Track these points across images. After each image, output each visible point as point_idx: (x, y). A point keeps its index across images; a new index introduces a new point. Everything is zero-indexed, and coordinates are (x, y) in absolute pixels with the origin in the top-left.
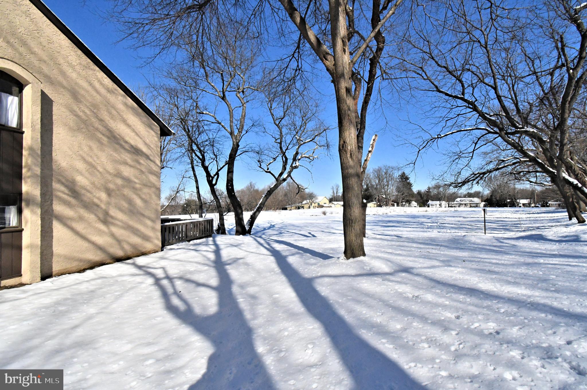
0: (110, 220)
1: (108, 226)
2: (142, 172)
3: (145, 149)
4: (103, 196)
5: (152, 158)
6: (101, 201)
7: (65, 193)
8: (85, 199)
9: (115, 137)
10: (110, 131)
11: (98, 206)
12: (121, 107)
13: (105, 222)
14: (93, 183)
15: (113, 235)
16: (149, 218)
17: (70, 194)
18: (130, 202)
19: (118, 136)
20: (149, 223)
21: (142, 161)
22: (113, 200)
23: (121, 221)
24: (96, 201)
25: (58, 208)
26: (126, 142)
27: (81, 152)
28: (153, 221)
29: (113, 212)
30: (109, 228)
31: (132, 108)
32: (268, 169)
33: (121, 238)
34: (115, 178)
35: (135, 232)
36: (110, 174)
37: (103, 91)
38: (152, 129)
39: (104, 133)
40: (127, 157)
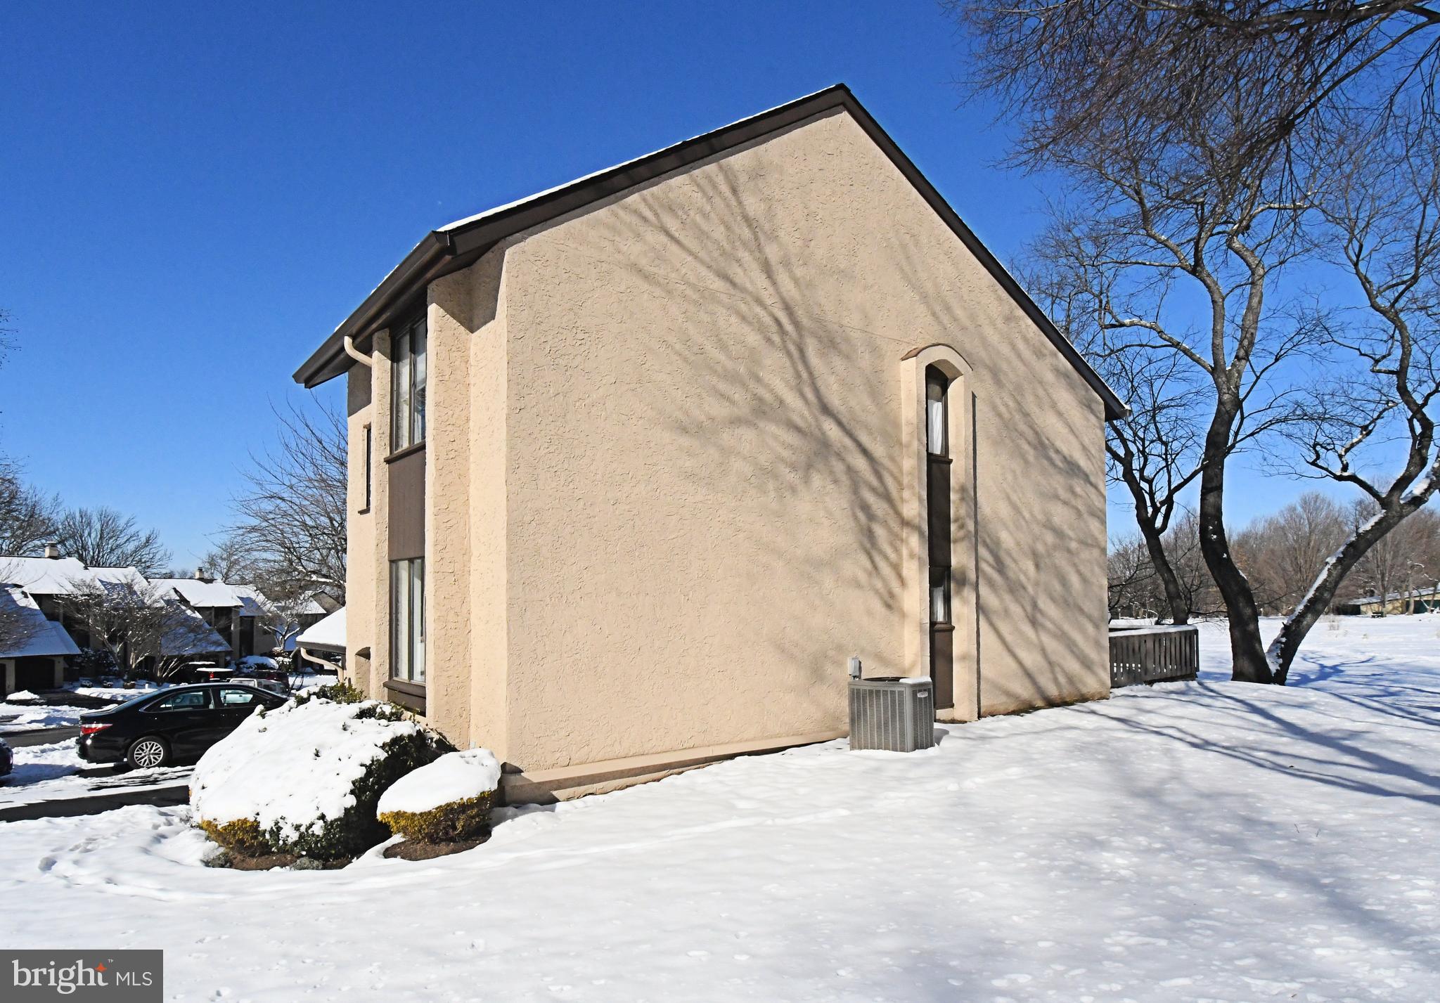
0: (1039, 617)
1: (1037, 631)
2: (1079, 515)
3: (1083, 462)
4: (1030, 568)
5: (1092, 479)
6: (1029, 579)
7: (990, 565)
8: (1011, 574)
9: (1041, 443)
10: (1036, 433)
11: (1024, 589)
12: (1049, 377)
13: (1034, 623)
14: (1018, 544)
15: (1044, 652)
16: (1090, 618)
17: (995, 565)
18: (1064, 581)
19: (1047, 442)
20: (1090, 628)
21: (1078, 490)
22: (1043, 577)
23: (1053, 622)
24: (1022, 578)
26: (1057, 451)
27: (1005, 485)
29: (1042, 603)
30: (1038, 636)
31: (1066, 376)
32: (1345, 468)
33: (1053, 658)
34: (1044, 531)
35: (1073, 649)
36: (1038, 522)
37: (1027, 354)
38: (1092, 411)
39: (1030, 439)
40: (1058, 483)
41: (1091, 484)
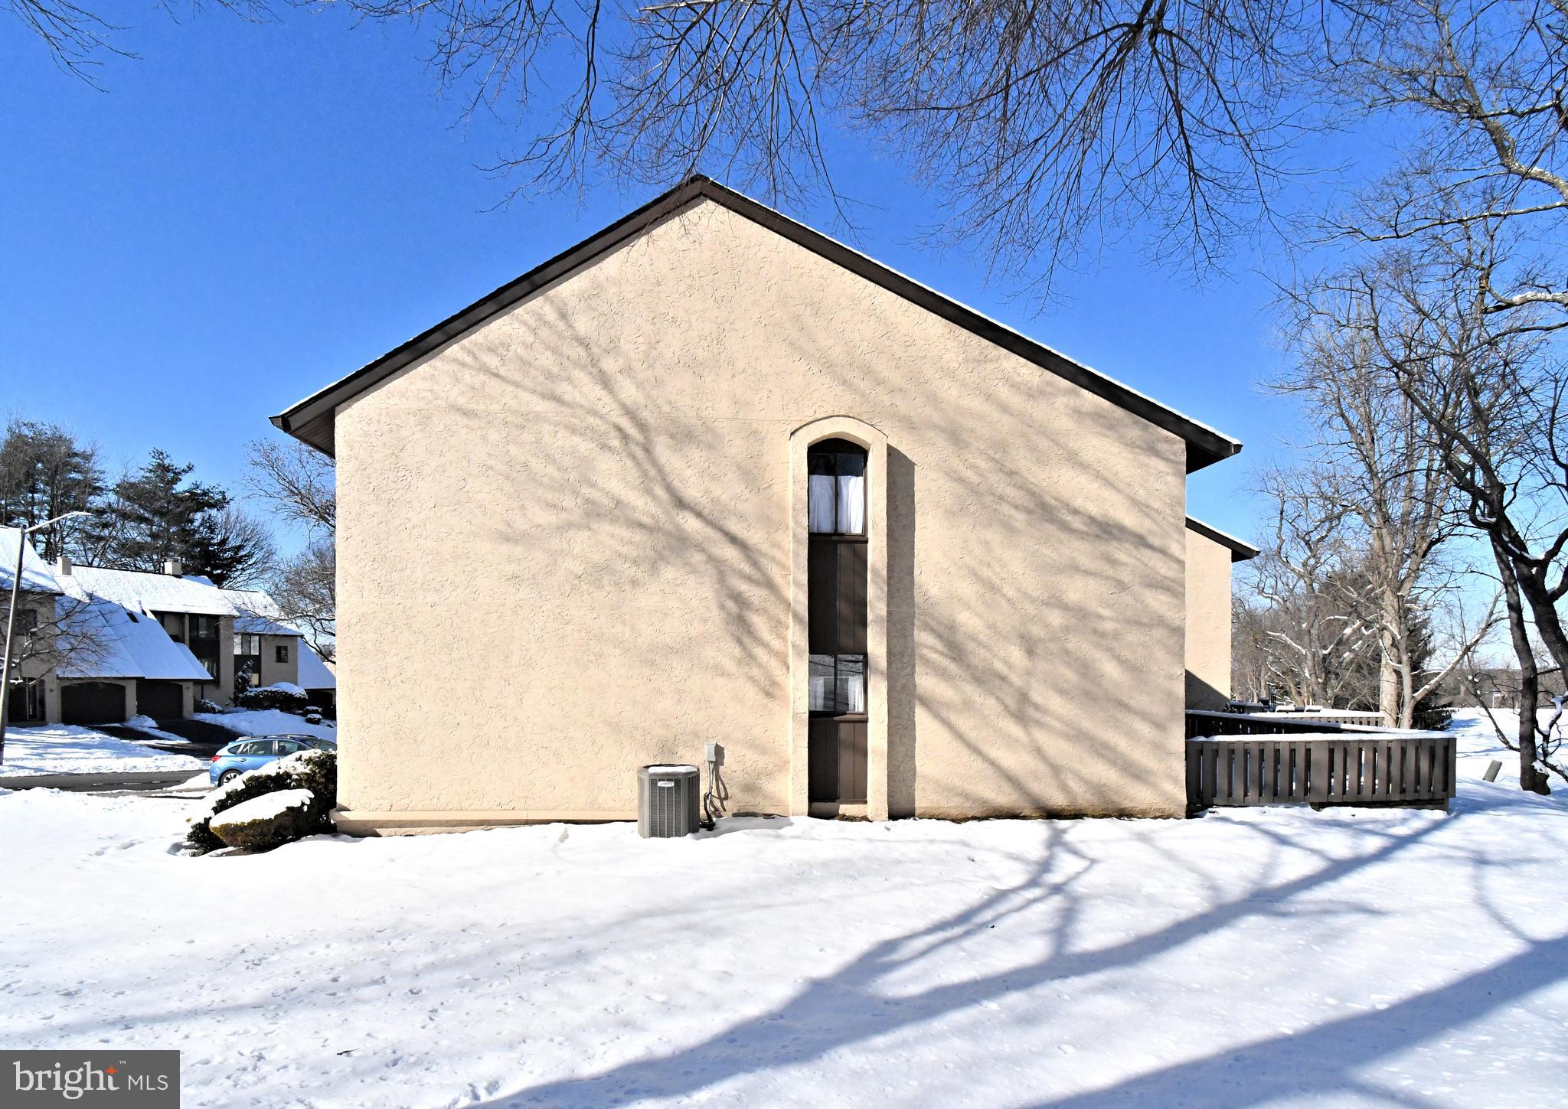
0: (1031, 712)
1: (1025, 727)
2: (1122, 586)
3: (1130, 520)
4: (1016, 654)
5: (1155, 541)
6: (1010, 667)
7: (936, 651)
8: (974, 661)
9: (1044, 507)
10: (1033, 494)
11: (1003, 679)
12: (1065, 423)
13: (1020, 718)
14: (992, 627)
15: (1039, 751)
16: (1144, 716)
17: (946, 651)
18: (1085, 668)
19: (1055, 503)
20: (1144, 729)
21: (1122, 557)
22: (1042, 665)
23: (1059, 718)
24: (999, 666)
25: (925, 682)
26: (1076, 512)
27: (968, 560)
28: (1159, 726)
29: (1040, 694)
30: (1029, 734)
31: (1097, 416)
33: (1060, 761)
34: (1045, 610)
35: (1102, 750)
36: (1033, 600)
37: (1015, 400)
38: (1157, 454)
39: (1019, 502)
40: (1082, 552)
41: (1151, 547)
